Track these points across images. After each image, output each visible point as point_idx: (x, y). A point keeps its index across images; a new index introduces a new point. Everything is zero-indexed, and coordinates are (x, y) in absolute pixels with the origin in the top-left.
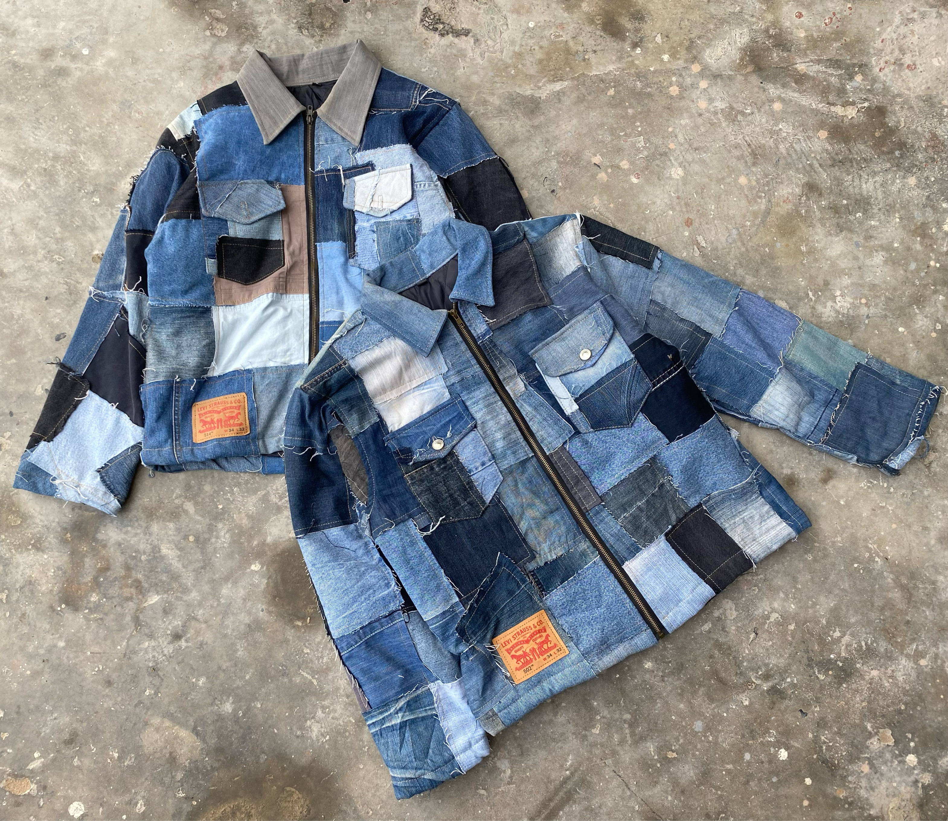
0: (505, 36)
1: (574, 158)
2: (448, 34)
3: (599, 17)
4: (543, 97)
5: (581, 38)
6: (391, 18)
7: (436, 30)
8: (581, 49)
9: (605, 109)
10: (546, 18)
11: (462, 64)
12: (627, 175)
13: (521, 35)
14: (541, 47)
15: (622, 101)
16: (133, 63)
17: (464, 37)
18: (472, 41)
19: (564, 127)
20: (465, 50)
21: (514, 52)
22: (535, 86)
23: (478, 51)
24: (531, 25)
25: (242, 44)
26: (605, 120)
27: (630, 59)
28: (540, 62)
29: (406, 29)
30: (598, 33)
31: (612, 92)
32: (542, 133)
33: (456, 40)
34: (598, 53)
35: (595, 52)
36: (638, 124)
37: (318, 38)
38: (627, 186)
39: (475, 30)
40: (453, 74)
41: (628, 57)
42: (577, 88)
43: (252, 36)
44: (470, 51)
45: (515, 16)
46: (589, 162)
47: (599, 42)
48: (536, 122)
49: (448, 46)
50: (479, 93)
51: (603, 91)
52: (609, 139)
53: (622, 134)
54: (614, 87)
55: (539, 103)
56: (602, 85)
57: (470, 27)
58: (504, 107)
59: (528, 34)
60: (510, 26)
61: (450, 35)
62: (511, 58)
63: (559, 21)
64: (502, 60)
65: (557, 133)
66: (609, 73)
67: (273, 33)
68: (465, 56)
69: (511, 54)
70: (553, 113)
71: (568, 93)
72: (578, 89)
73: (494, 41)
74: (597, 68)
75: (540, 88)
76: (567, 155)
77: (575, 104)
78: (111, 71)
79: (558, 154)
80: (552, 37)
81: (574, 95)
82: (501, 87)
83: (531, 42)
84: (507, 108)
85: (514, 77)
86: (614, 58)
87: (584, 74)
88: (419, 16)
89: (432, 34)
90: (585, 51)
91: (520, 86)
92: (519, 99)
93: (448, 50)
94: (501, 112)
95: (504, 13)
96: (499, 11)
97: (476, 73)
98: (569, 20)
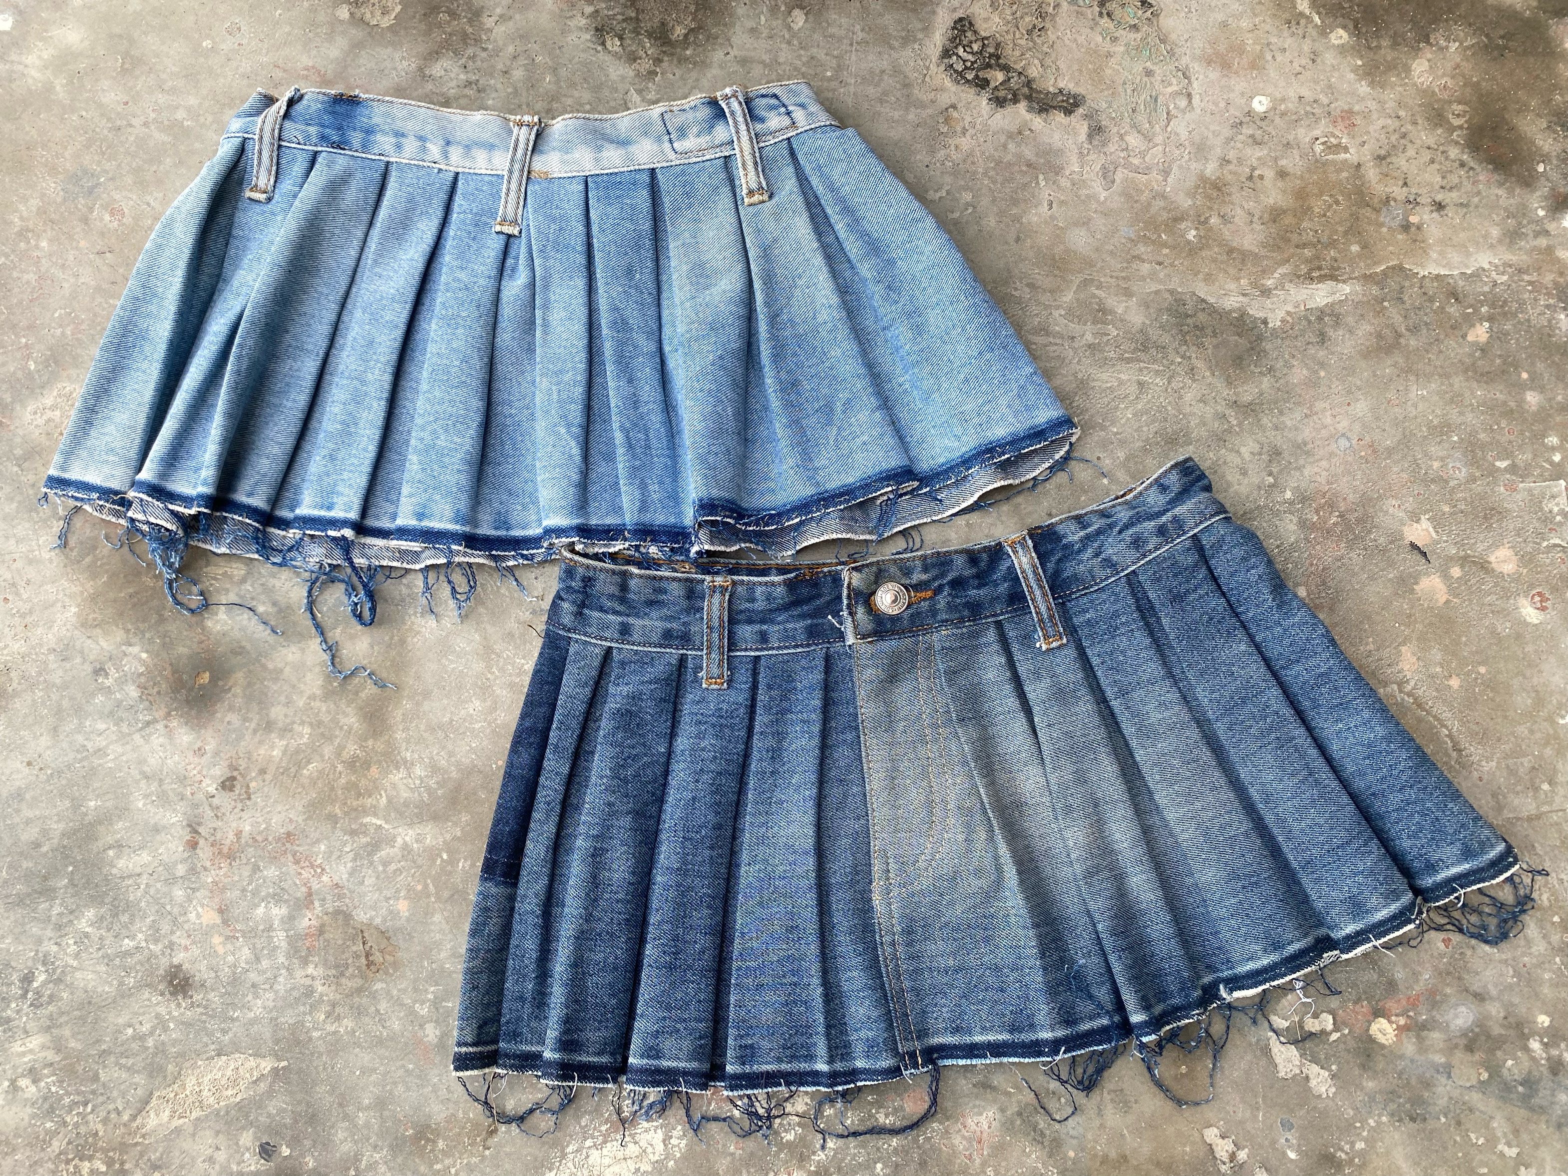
0: (1180, 127)
1: (1352, 517)
2: (1015, 100)
3: (1458, 108)
4: (1275, 322)
5: (1400, 161)
6: (861, 35)
7: (982, 84)
8: (1399, 193)
9: (1458, 382)
10: (1306, 92)
11: (1045, 191)
12: (1507, 595)
13: (1227, 132)
14: (1282, 174)
15: (1510, 365)
16: (124, 71)
17: (1059, 117)
18: (1083, 129)
19: (1328, 420)
20: (1059, 152)
21: (1203, 178)
22: (1255, 285)
23: (1096, 161)
24: (1260, 104)
25: (434, 55)
26: (1454, 414)
27: (1543, 242)
28: (1275, 215)
29: (897, 71)
30: (1454, 152)
31: (1480, 333)
32: (1262, 427)
33: (1037, 122)
34: (1450, 211)
35: (1440, 207)
36: (1553, 440)
37: (646, 65)
38: (1505, 628)
39: (1096, 99)
40: (1017, 219)
41: (1537, 234)
42: (1377, 306)
43: (465, 37)
44: (1074, 158)
45: (1214, 75)
46: (1396, 538)
47: (1454, 179)
48: (1247, 393)
49: (1010, 136)
50: (1086, 283)
51: (1458, 328)
52: (1462, 474)
53: (1502, 464)
54: (1491, 319)
55: (1260, 338)
56: (1453, 310)
57: (1080, 90)
58: (1154, 333)
59: (1247, 131)
60: (1196, 100)
61: (1022, 106)
62: (1192, 195)
63: (1341, 105)
64: (1163, 196)
65: (1307, 433)
66: (1476, 275)
67: (524, 37)
68: (1057, 170)
69: (1190, 184)
70: (1299, 374)
71: (1350, 320)
72: (1381, 312)
73: (1148, 138)
74: (1441, 253)
75: (1266, 292)
76: (1331, 505)
77: (1366, 354)
78: (59, 84)
79: (1304, 499)
80: (1318, 148)
81: (1365, 328)
82: (1153, 275)
83: (1255, 154)
84: (1166, 339)
85: (1192, 251)
86: (1495, 232)
87: (1401, 268)
88: (938, 38)
89: (968, 94)
90: (1412, 203)
91: (1209, 279)
92: (1202, 317)
93: (1011, 146)
94: (1145, 349)
95: (1185, 60)
96: (1171, 53)
97: (1086, 223)
98: (1373, 105)
